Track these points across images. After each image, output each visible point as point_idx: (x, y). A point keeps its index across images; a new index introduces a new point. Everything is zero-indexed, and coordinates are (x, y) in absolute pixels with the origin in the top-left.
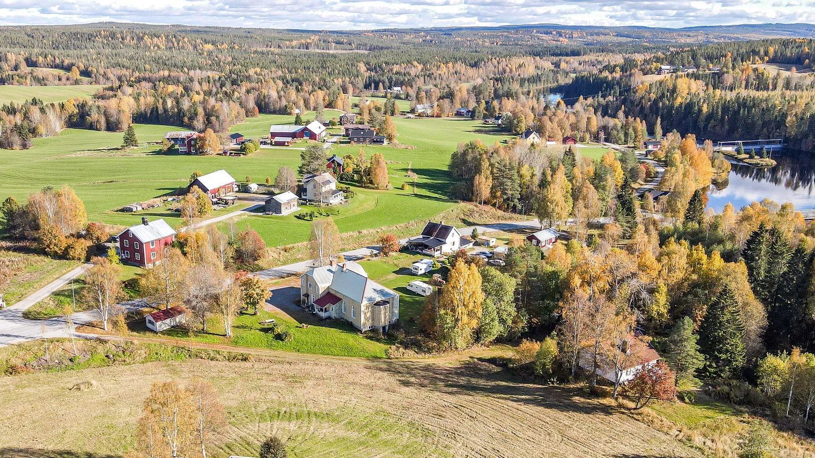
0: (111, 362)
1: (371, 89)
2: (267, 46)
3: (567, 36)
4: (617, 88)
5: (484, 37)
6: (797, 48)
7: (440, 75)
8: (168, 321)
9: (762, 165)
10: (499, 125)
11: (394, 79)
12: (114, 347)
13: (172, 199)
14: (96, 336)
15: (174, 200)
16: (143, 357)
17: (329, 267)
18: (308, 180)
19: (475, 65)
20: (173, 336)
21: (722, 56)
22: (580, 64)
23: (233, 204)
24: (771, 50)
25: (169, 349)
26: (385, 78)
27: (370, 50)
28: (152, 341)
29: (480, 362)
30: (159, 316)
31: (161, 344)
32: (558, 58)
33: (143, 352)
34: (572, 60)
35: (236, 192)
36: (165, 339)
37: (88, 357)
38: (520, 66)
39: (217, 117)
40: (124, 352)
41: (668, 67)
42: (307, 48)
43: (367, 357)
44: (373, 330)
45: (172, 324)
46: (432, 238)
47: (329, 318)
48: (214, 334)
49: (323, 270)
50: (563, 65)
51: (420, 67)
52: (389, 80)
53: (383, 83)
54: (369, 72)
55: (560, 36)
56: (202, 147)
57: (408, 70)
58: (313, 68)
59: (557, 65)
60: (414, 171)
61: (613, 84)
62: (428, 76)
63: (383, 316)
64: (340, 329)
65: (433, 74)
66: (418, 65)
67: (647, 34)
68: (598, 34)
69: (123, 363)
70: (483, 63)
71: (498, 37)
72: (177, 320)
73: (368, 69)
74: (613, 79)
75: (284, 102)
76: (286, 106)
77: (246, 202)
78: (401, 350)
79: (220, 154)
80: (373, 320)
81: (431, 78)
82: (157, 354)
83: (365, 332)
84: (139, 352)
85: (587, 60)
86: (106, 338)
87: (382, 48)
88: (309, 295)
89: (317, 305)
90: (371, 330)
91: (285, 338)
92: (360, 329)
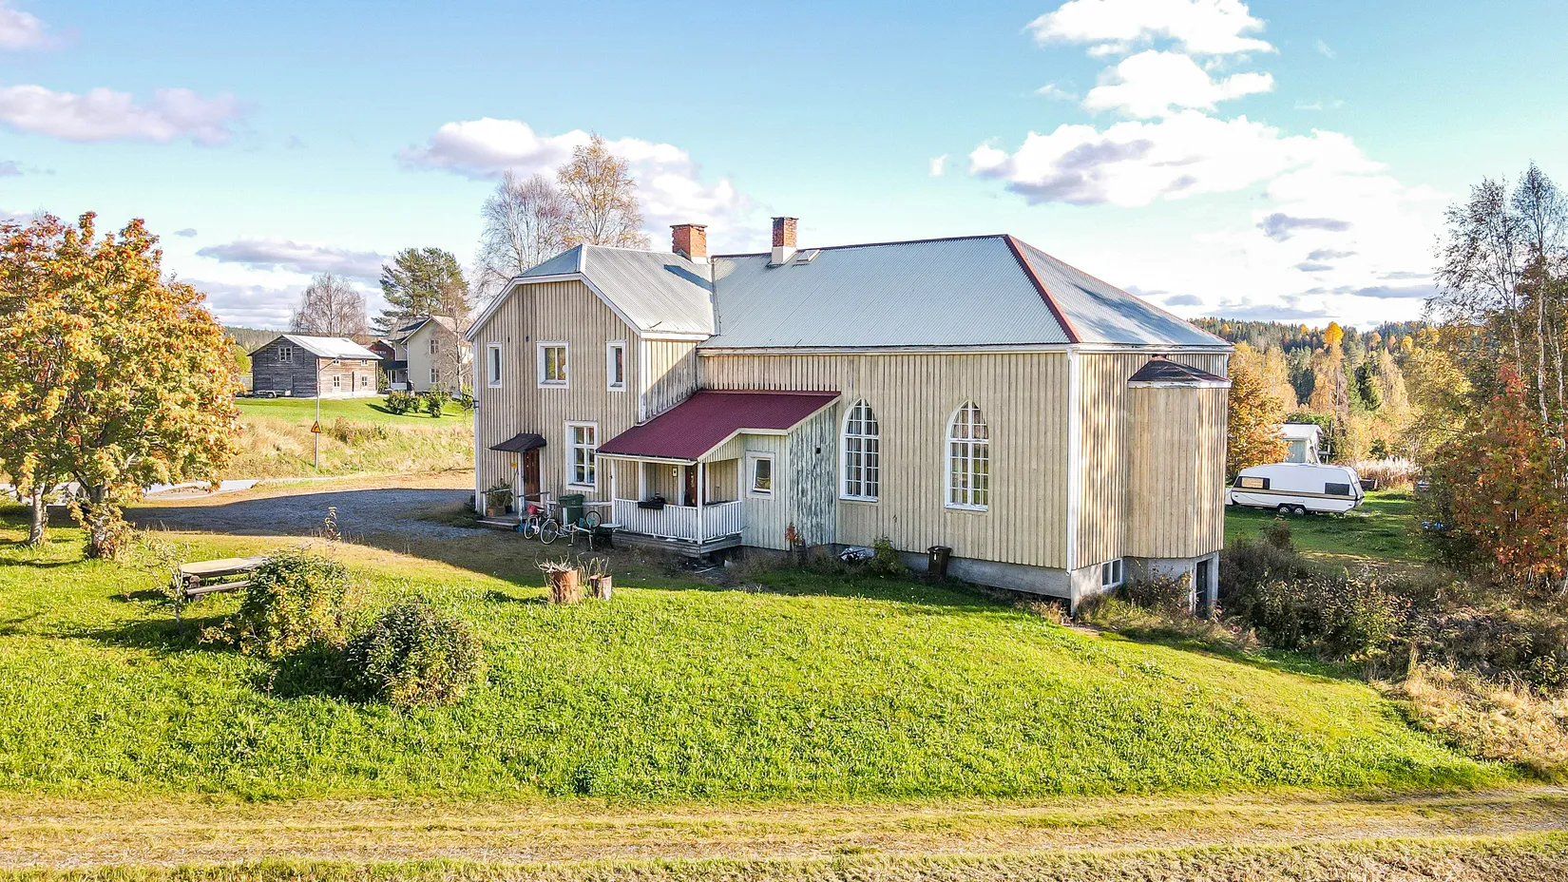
83: (1095, 599)
88: (542, 443)
89: (641, 460)
90: (1122, 593)
91: (394, 667)
92: (1052, 586)
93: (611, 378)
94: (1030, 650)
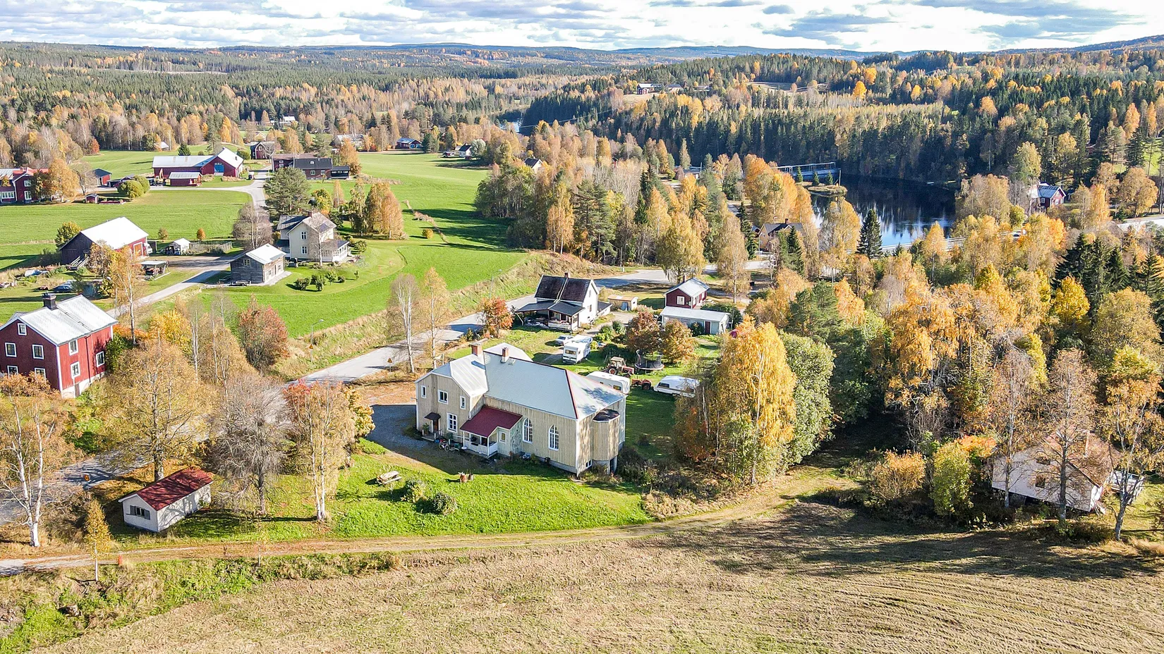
0: (80, 625)
1: (251, 120)
2: (66, 64)
3: (486, 57)
4: (594, 110)
5: (379, 57)
6: (783, 63)
7: (343, 101)
8: (179, 504)
9: (833, 193)
10: (468, 158)
11: (284, 106)
12: (74, 585)
13: (33, 272)
14: (19, 563)
15: (37, 273)
16: (154, 596)
17: (472, 357)
18: (288, 225)
19: (386, 88)
20: (199, 536)
21: (705, 72)
22: (519, 88)
23: (160, 272)
24: (757, 65)
25: (210, 567)
26: (269, 105)
27: (227, 71)
28: (163, 556)
29: (806, 504)
30: (158, 495)
31: (187, 558)
32: (490, 81)
33: (150, 584)
34: (509, 83)
35: (151, 255)
36: (186, 545)
37: (17, 619)
38: (447, 90)
39: (36, 154)
40: (103, 593)
41: (649, 85)
42: (131, 68)
43: (618, 524)
44: (594, 468)
45: (187, 510)
46: (557, 301)
47: (497, 455)
48: (287, 519)
49: (464, 363)
50: (498, 89)
51: (313, 91)
52: (275, 106)
53: (268, 111)
54: (239, 97)
55: (477, 56)
56: (47, 189)
57: (296, 94)
58: (154, 92)
59: (491, 90)
60: (424, 212)
61: (590, 107)
62: (327, 103)
63: (611, 439)
64: (532, 475)
65: (333, 100)
66: (310, 88)
67: (580, 56)
68: (523, 55)
69: (112, 621)
70: (397, 85)
71: (397, 57)
72: (197, 498)
73: (237, 95)
74: (588, 99)
75: (141, 132)
76: (144, 137)
77: (180, 269)
78: (667, 499)
79: (81, 202)
80: (592, 448)
81: (330, 105)
82: (184, 584)
83: (583, 473)
84: (141, 586)
85: (527, 83)
86: (49, 566)
87: (245, 69)
88: (440, 417)
89: (470, 433)
90: (590, 469)
91: (442, 508)
92: (572, 471)
93: (461, 405)
94: (566, 492)
